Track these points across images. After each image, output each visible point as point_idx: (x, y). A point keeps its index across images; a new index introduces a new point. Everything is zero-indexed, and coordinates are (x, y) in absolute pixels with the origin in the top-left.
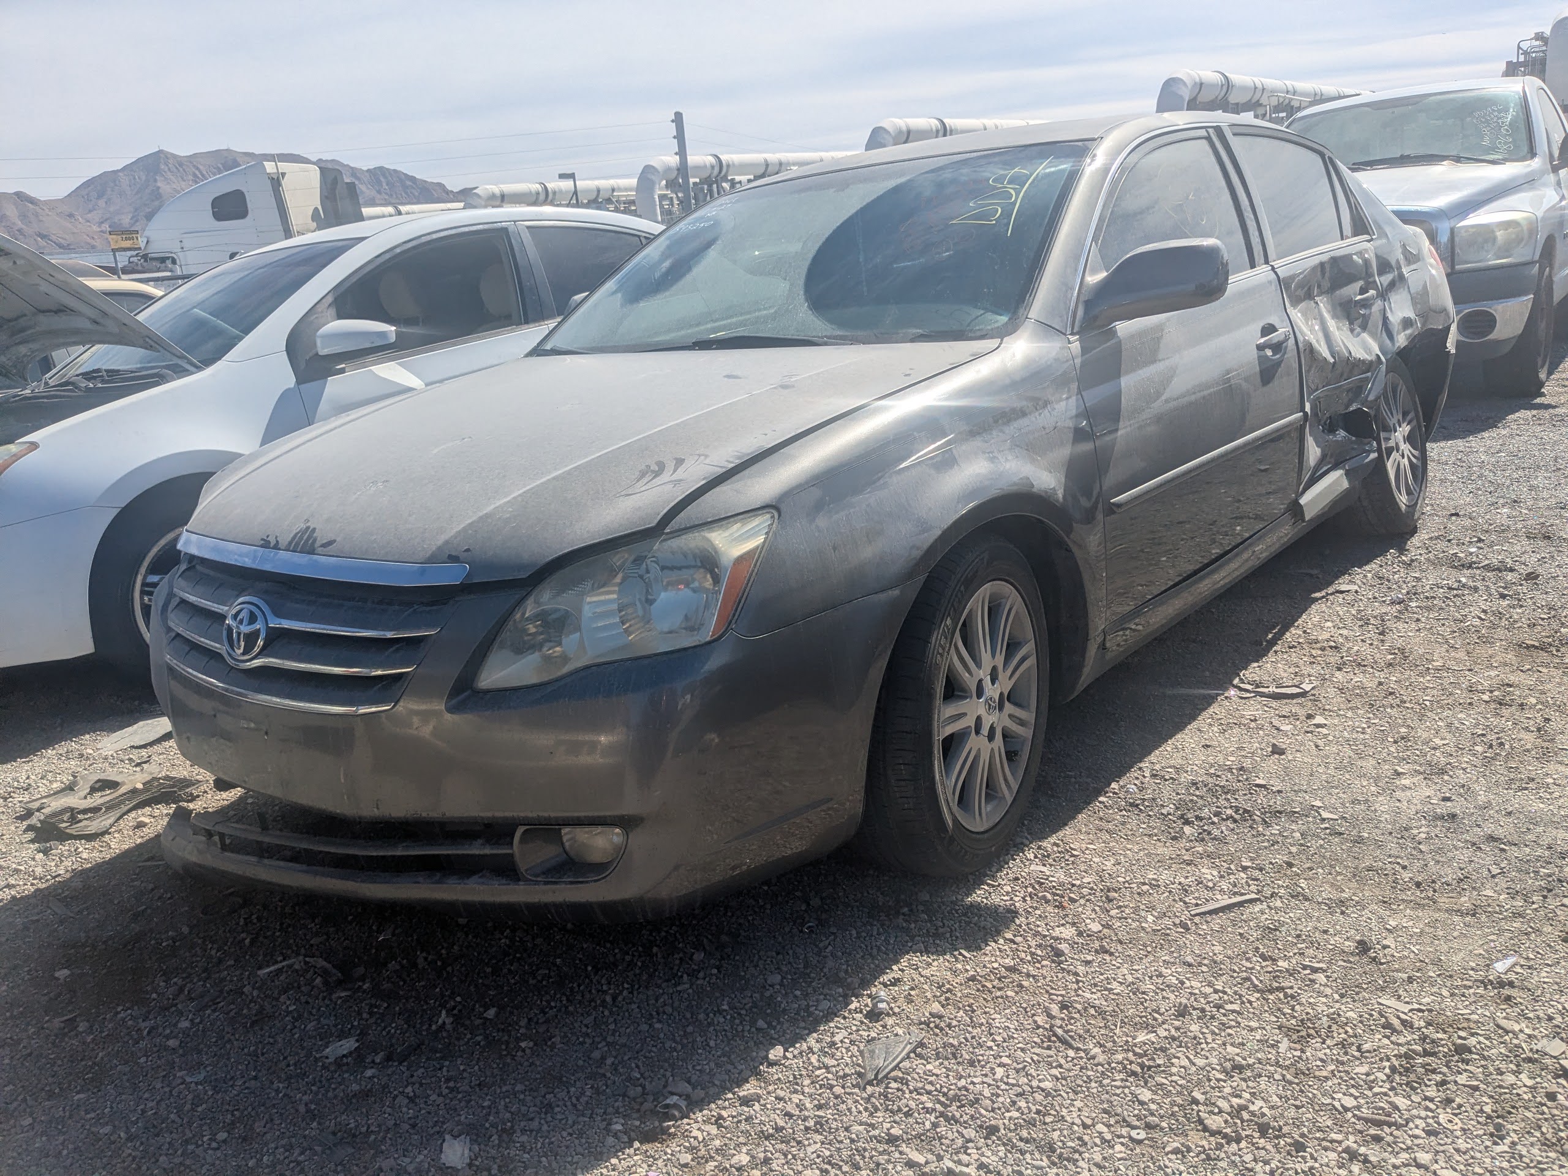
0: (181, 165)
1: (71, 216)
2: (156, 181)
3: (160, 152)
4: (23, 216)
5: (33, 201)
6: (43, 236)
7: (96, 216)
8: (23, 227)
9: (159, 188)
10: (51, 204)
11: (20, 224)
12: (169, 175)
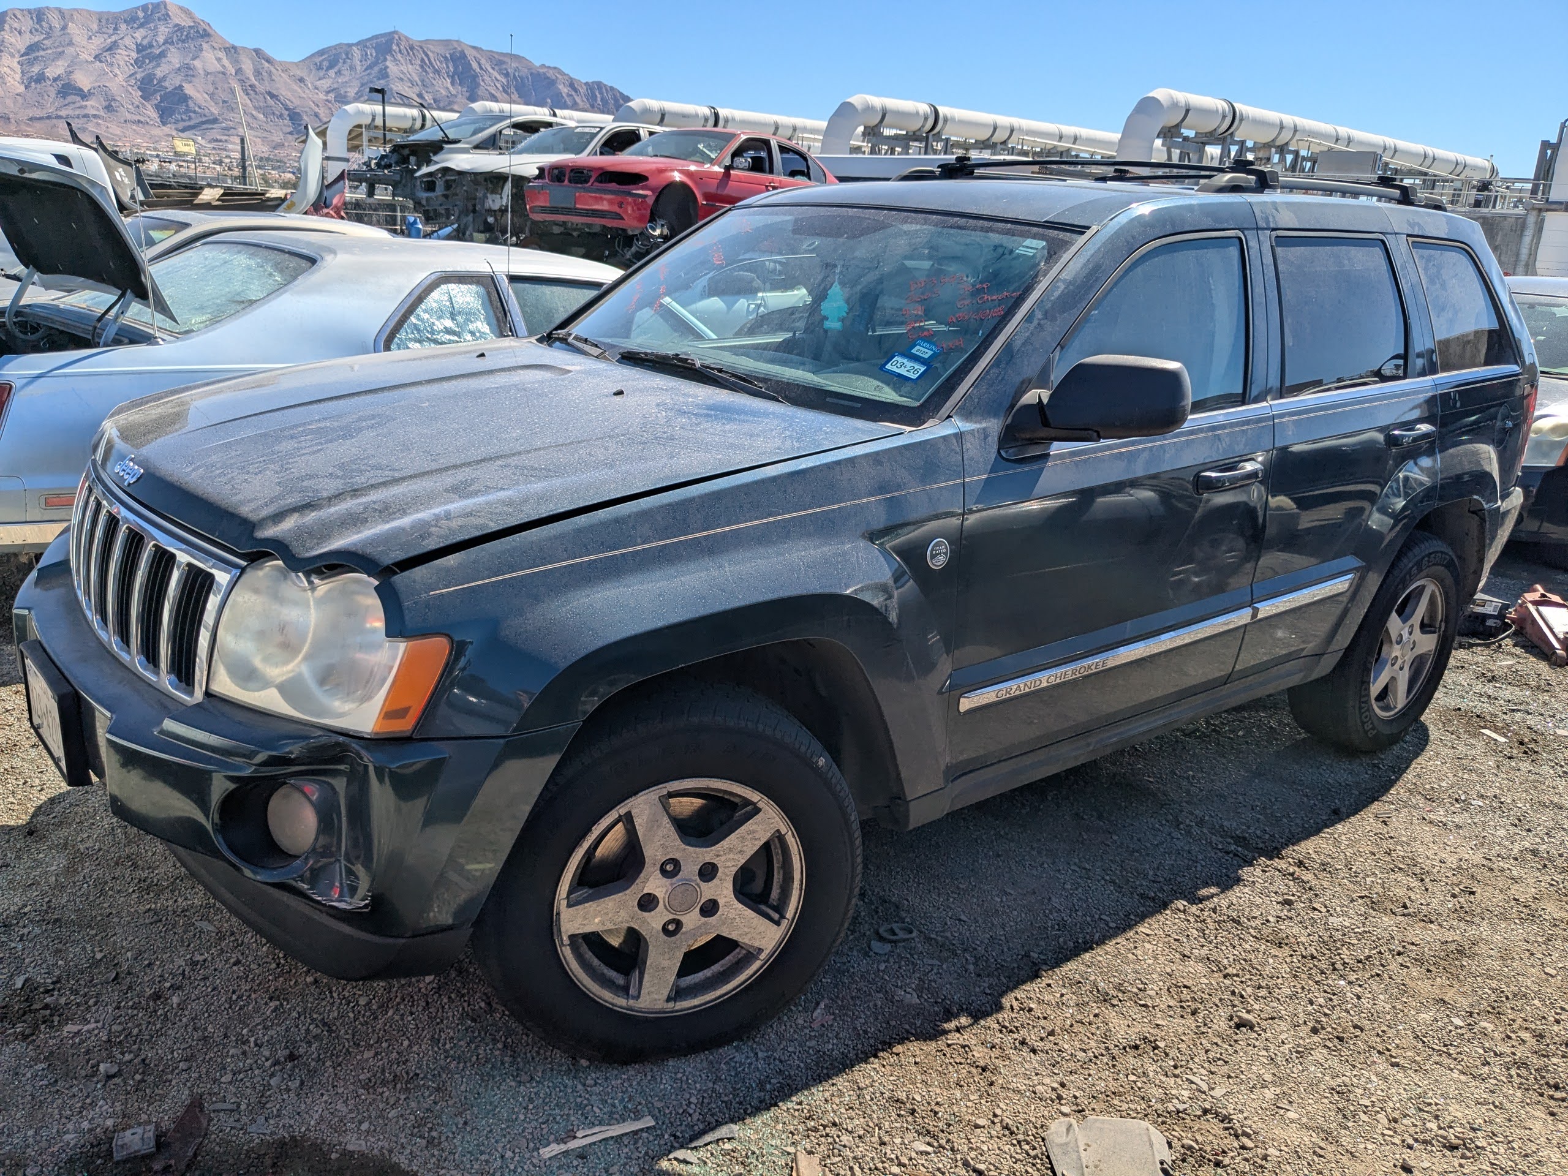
0: (412, 48)
1: (301, 80)
2: (385, 60)
3: (395, 32)
4: (258, 73)
5: (269, 60)
6: (272, 96)
7: (325, 84)
8: (256, 83)
9: (387, 67)
10: (286, 68)
11: (253, 80)
12: (399, 56)
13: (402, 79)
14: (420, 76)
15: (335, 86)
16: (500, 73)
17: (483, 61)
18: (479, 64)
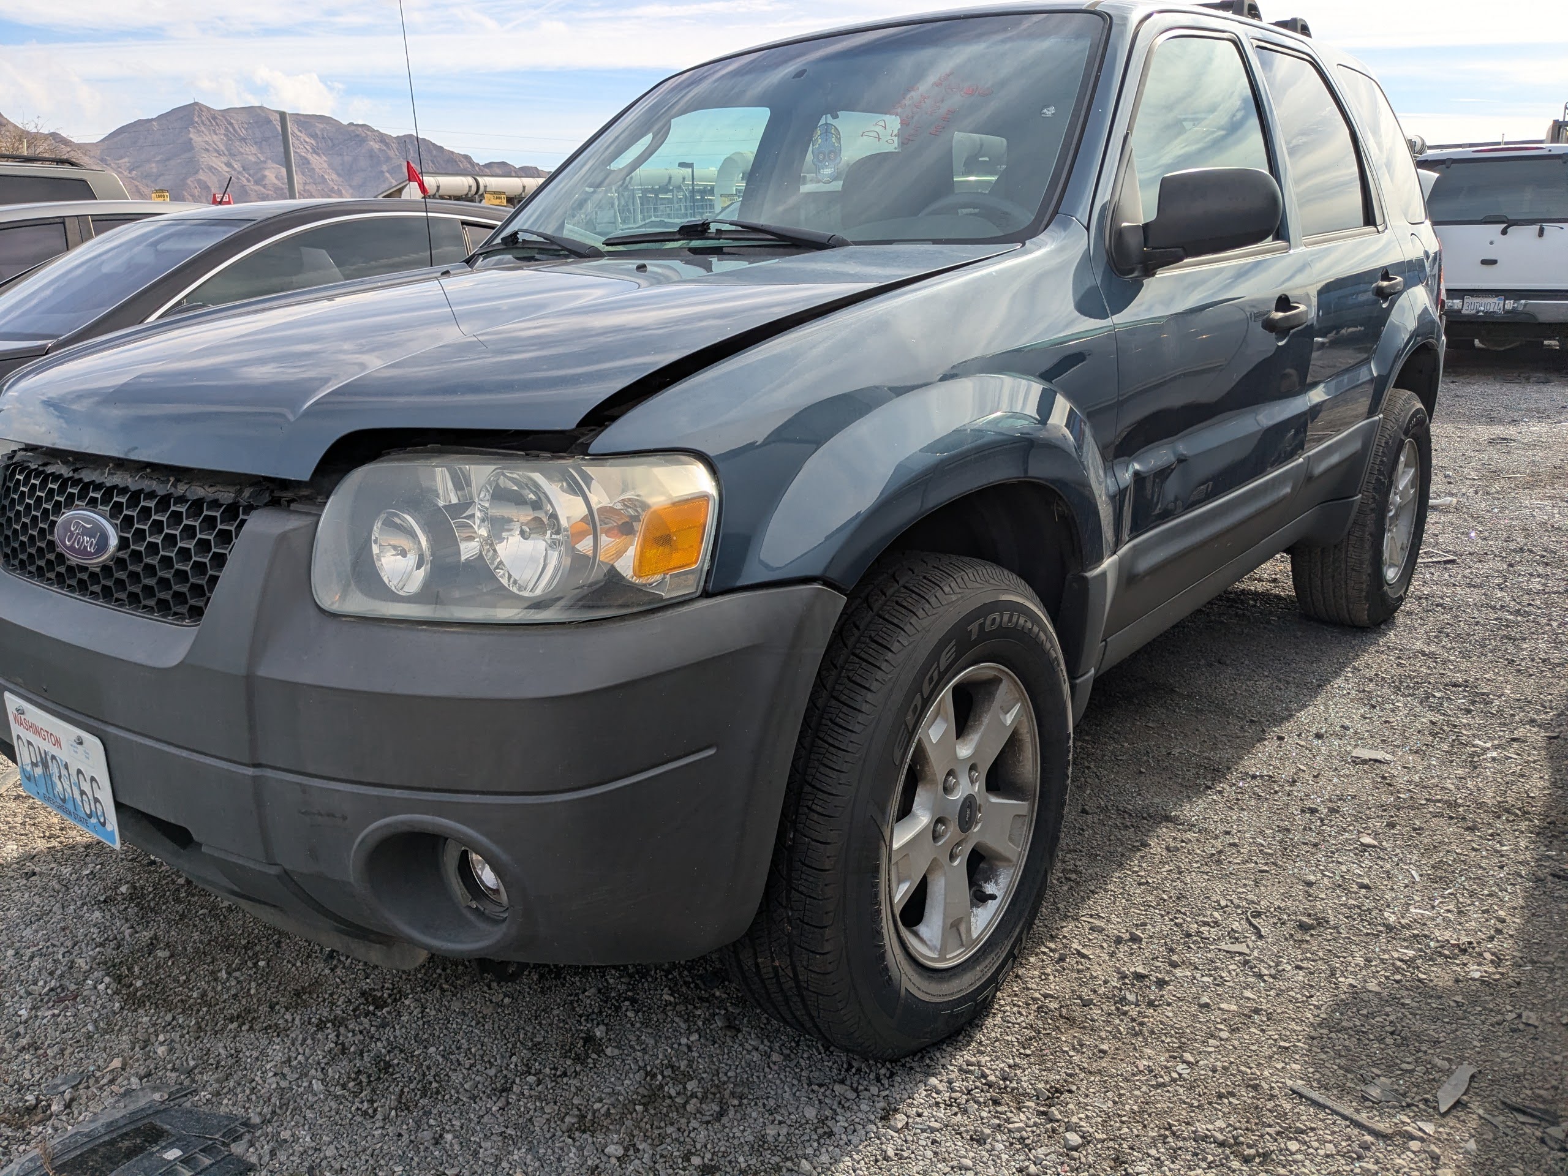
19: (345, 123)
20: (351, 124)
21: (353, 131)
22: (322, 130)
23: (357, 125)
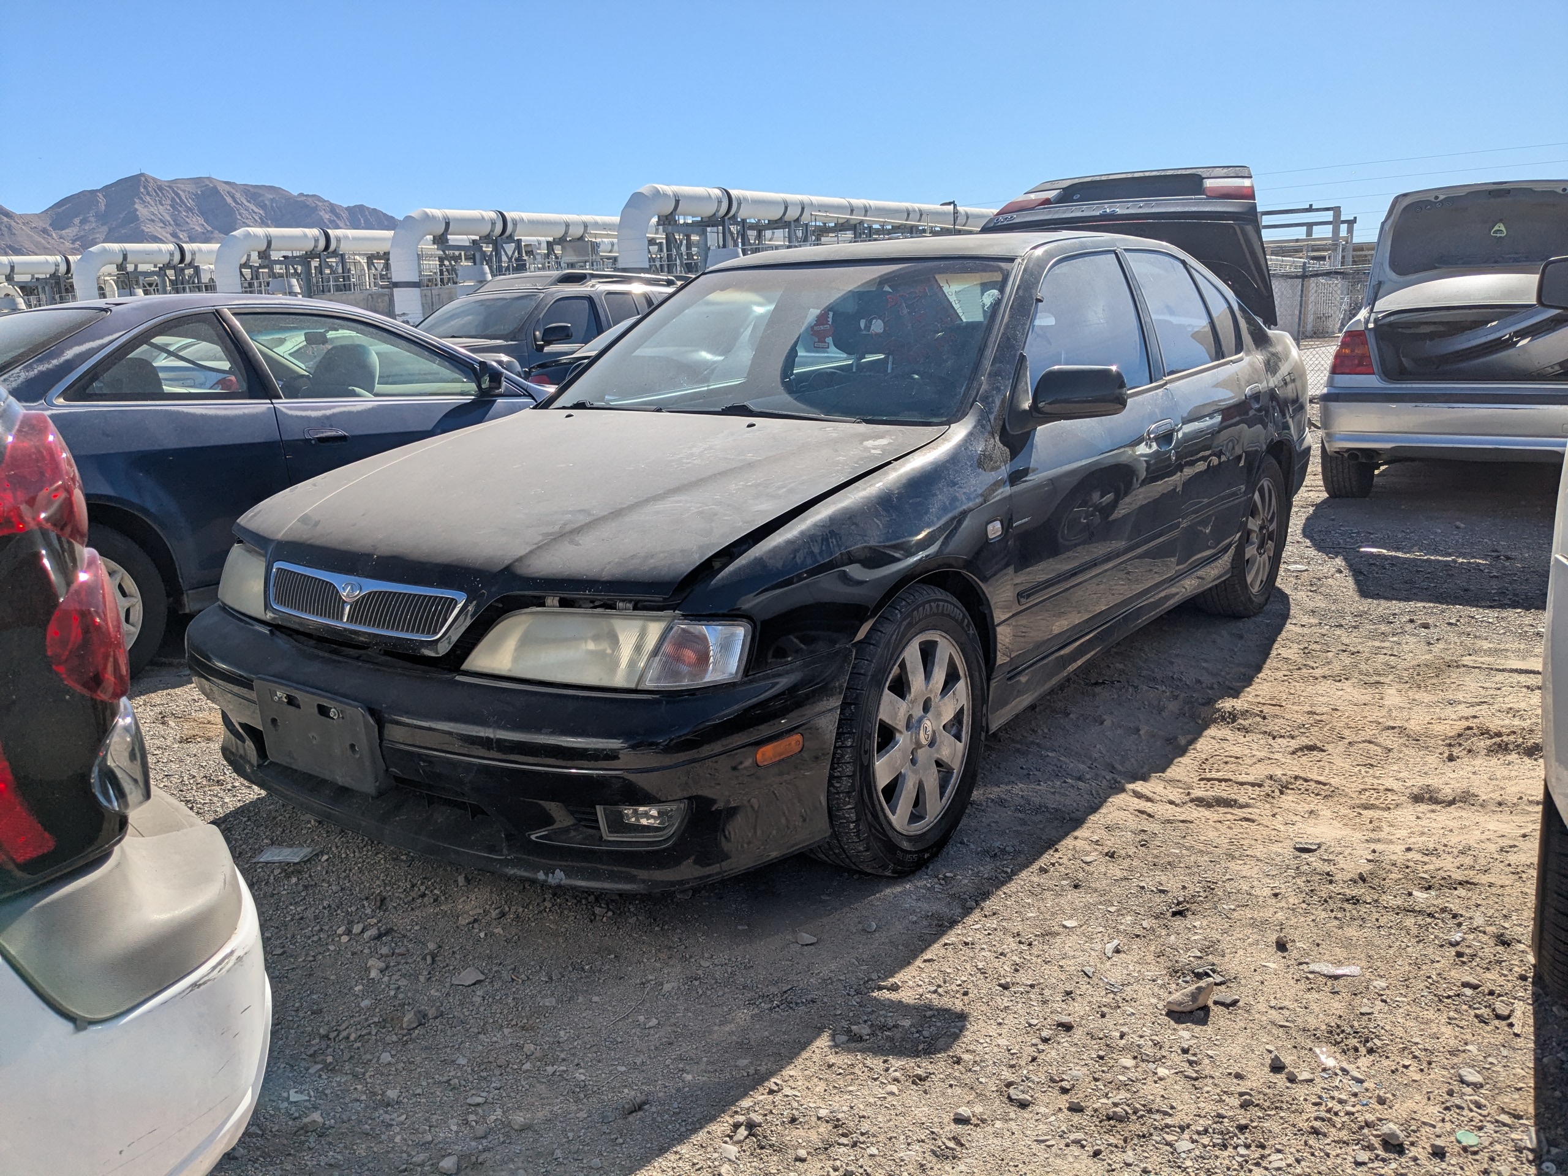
0: (160, 188)
1: (45, 231)
2: (134, 203)
3: (142, 175)
5: (8, 214)
7: (71, 232)
9: (136, 210)
10: (26, 220)
12: (148, 198)
13: (153, 221)
14: (172, 216)
15: (82, 233)
16: (258, 205)
17: (238, 195)
18: (233, 197)
19: (295, 194)
20: (301, 195)
21: (303, 202)
22: (272, 200)
23: (307, 196)
